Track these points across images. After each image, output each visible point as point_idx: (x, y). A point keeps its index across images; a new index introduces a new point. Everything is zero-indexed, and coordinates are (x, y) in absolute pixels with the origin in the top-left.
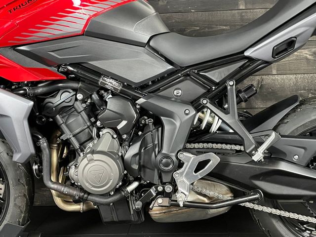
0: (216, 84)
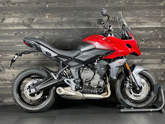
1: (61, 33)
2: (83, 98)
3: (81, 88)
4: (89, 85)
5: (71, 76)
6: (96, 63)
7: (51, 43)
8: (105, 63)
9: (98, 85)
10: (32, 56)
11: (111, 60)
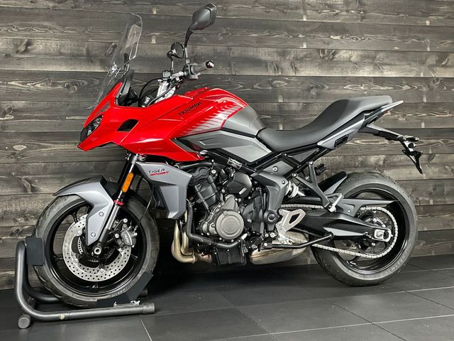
0: (300, 163)
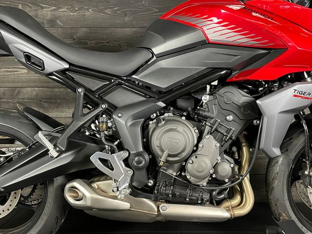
1: (102, 11)
2: (159, 219)
3: (151, 183)
4: (180, 174)
5: (116, 143)
6: (205, 98)
7: (74, 39)
8: (241, 97)
9: (214, 176)
10: (22, 74)
11: (261, 85)
